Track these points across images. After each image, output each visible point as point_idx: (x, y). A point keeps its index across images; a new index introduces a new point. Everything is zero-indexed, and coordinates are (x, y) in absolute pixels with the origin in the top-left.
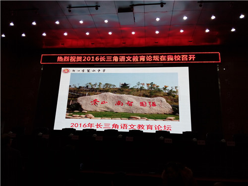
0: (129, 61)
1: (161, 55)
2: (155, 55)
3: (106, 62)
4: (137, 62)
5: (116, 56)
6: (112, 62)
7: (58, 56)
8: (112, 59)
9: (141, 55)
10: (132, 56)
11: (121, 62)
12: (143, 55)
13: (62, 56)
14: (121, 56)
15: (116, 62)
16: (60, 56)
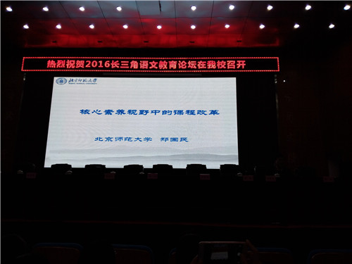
0: (153, 69)
1: (199, 60)
2: (191, 60)
3: (119, 69)
4: (165, 69)
5: (135, 60)
6: (129, 69)
7: (48, 60)
8: (130, 65)
9: (171, 60)
10: (158, 61)
11: (142, 69)
12: (175, 60)
13: (54, 60)
14: (142, 60)
15: (135, 69)
16: (51, 60)
